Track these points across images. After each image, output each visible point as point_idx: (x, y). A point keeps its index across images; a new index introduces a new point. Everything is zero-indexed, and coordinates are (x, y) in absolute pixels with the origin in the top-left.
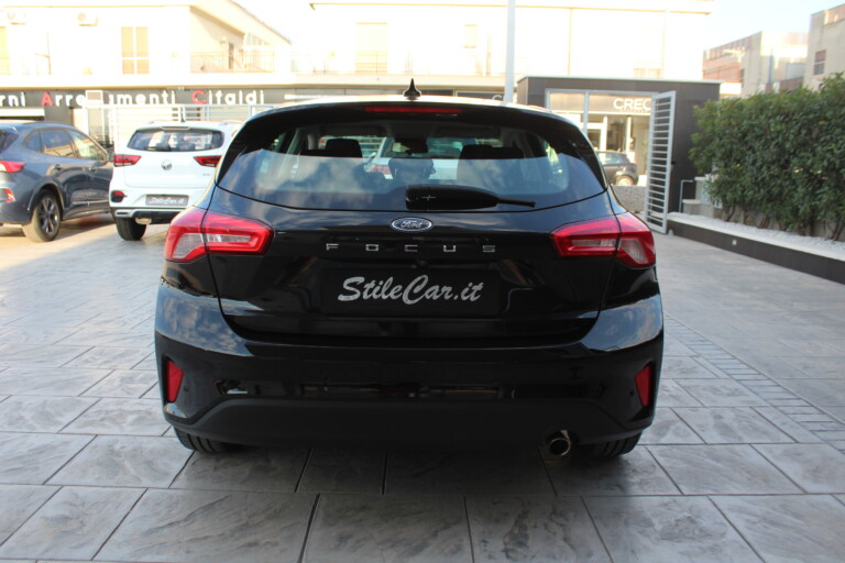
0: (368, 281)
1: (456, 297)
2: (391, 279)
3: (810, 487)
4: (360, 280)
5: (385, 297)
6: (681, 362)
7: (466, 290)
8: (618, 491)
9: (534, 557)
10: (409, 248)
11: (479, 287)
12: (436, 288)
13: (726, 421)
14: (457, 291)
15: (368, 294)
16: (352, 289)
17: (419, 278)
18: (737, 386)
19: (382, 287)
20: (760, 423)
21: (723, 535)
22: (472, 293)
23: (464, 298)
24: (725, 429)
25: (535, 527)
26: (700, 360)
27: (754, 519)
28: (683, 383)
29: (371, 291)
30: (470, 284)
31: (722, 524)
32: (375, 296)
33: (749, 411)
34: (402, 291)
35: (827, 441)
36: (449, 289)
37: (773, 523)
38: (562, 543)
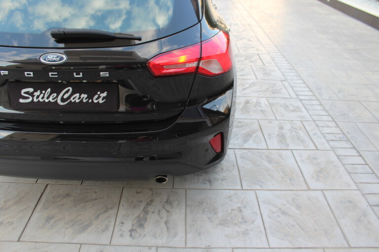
0: (35, 91)
1: (90, 101)
2: (49, 90)
3: (313, 184)
4: (31, 90)
5: (47, 101)
6: (275, 84)
7: (96, 96)
8: (207, 186)
9: (145, 236)
10: (52, 75)
11: (105, 94)
12: (78, 95)
13: (284, 131)
14: (90, 97)
15: (37, 99)
16: (27, 95)
17: (66, 89)
18: (299, 104)
19: (44, 94)
20: (302, 134)
21: (253, 222)
22: (100, 98)
23: (96, 101)
24: (282, 137)
25: (153, 212)
26: (286, 83)
27: (275, 209)
28: (271, 101)
29: (38, 97)
30: (99, 93)
31: (256, 213)
32: (41, 100)
33: (299, 123)
34: (57, 97)
35: (333, 149)
36: (86, 96)
37: (284, 213)
38: (163, 225)
